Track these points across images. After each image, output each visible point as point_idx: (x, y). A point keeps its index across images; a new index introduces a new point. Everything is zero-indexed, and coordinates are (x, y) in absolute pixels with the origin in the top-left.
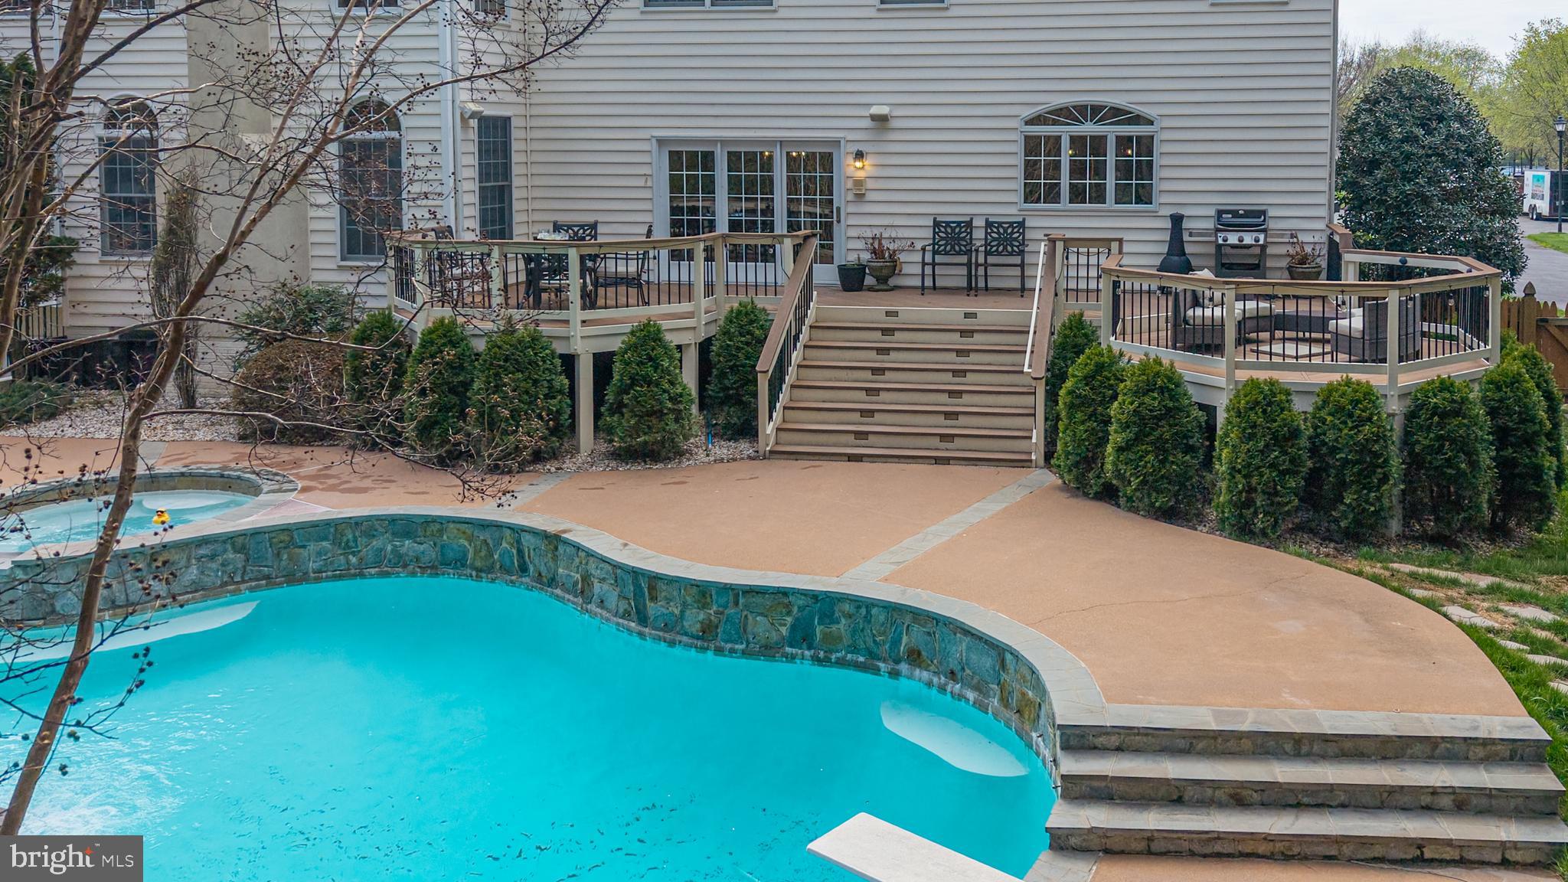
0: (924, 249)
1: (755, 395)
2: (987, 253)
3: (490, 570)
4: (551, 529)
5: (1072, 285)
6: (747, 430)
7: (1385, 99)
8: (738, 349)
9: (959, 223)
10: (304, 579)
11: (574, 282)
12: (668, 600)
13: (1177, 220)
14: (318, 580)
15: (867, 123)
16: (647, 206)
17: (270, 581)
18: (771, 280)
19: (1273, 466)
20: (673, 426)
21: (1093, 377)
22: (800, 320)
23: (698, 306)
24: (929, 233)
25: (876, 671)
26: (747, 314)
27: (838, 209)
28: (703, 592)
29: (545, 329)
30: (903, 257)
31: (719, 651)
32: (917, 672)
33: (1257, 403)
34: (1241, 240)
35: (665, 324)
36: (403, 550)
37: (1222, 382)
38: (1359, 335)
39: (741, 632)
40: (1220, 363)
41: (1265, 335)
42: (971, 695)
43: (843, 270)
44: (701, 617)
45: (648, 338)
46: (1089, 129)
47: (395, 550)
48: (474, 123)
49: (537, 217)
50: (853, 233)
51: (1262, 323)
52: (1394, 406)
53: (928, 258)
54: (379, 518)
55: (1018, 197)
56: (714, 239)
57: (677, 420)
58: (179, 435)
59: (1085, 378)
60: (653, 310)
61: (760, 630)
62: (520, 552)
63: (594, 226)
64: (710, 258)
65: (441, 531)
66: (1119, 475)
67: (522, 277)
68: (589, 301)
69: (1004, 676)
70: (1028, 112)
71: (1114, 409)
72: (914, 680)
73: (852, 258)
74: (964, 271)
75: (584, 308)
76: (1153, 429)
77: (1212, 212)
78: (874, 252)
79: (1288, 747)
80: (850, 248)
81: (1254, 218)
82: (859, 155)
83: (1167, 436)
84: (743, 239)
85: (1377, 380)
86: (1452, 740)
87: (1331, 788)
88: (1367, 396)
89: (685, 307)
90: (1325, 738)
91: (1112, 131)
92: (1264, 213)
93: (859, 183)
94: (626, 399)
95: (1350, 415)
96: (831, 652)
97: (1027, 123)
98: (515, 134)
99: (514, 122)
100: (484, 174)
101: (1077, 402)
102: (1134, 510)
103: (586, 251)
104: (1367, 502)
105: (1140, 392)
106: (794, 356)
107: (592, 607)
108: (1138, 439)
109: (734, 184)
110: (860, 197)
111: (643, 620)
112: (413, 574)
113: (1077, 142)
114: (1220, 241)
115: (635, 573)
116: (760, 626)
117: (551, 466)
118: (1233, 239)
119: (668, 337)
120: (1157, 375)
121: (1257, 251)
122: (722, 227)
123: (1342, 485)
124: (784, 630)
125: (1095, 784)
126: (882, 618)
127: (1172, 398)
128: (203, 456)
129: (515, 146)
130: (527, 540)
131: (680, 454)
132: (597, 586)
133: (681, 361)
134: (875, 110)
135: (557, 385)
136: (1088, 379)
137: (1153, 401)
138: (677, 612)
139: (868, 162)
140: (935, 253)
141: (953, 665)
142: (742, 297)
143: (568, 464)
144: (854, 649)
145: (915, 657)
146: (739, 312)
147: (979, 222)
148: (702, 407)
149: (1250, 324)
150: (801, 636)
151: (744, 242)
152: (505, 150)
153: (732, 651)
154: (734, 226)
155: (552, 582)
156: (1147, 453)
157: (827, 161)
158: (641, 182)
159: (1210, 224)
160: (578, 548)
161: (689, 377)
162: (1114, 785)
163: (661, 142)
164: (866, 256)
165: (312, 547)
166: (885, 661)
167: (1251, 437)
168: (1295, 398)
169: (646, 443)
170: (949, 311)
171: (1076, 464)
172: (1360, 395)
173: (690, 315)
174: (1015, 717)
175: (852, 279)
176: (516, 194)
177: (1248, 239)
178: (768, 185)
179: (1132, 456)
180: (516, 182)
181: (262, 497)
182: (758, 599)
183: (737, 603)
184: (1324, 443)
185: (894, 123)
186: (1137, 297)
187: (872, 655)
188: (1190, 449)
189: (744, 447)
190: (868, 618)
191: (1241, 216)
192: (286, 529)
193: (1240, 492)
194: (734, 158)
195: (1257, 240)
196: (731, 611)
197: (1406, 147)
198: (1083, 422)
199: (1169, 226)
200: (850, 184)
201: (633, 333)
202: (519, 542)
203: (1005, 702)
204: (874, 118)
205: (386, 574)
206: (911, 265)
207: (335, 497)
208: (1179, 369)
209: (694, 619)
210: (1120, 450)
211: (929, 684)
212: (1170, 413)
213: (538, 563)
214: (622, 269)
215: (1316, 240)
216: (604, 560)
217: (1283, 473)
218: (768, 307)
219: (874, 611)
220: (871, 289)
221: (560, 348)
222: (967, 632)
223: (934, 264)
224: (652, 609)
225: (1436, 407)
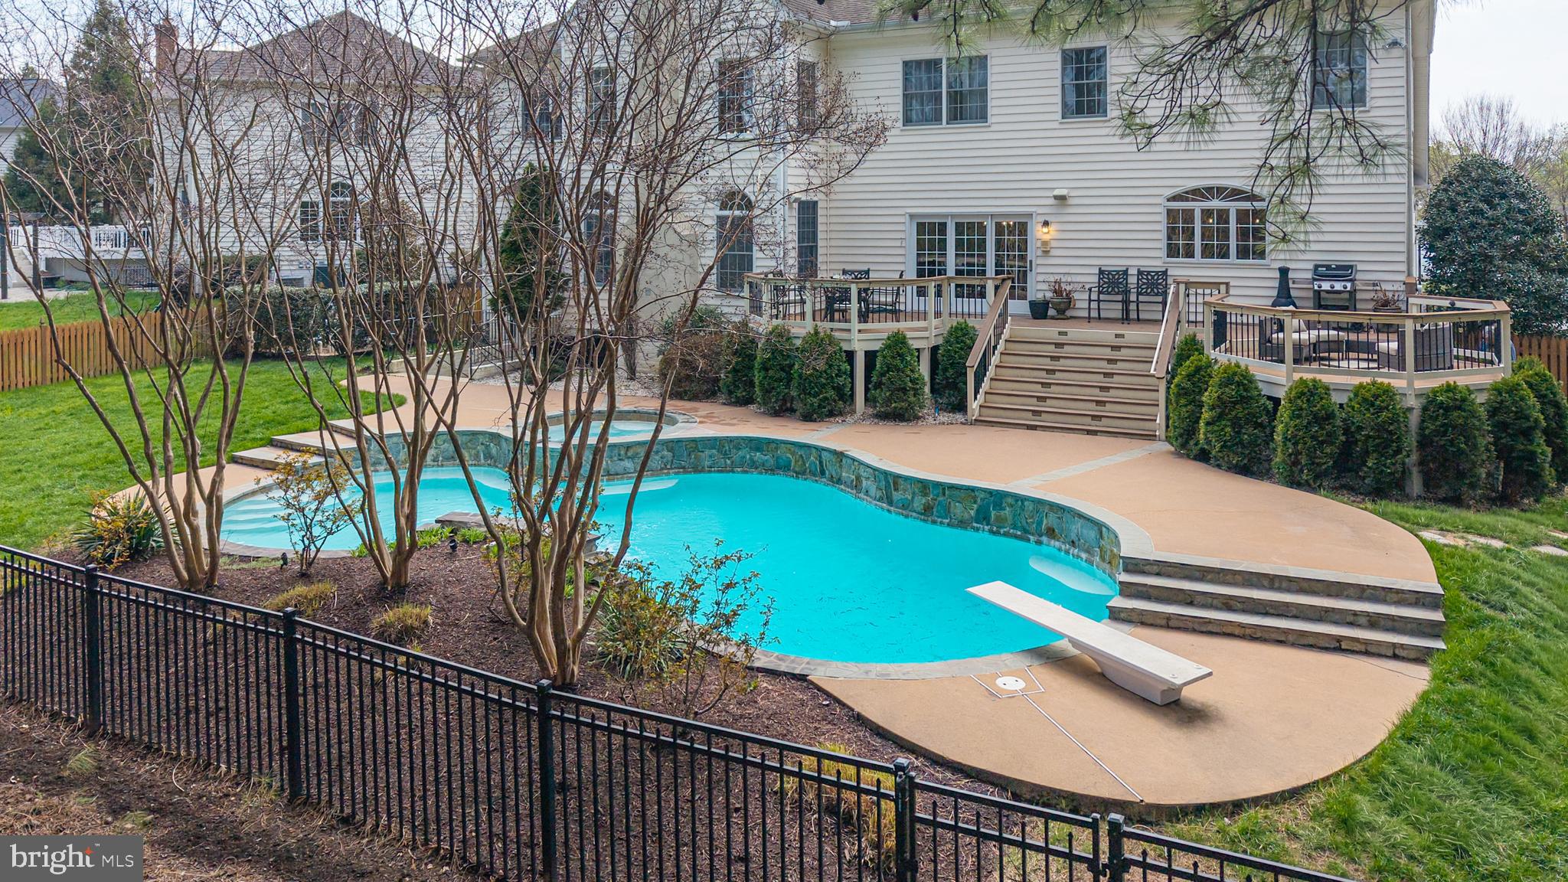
0: (1090, 290)
1: (966, 384)
2: (1139, 294)
3: (804, 473)
4: (839, 449)
5: (1192, 318)
6: (961, 407)
7: (1458, 181)
8: (956, 352)
9: (1118, 272)
10: (702, 471)
11: (854, 306)
12: (905, 491)
13: (1284, 272)
14: (710, 472)
15: (1052, 201)
16: (901, 259)
17: (685, 470)
18: (979, 310)
19: (1313, 437)
20: (912, 399)
21: (1193, 376)
22: (998, 336)
23: (931, 325)
24: (1095, 279)
25: (1028, 540)
26: (962, 329)
27: (1031, 261)
28: (924, 486)
29: (837, 334)
30: (1076, 296)
31: (934, 522)
32: (1052, 542)
33: (1304, 394)
34: (1332, 287)
35: (909, 335)
36: (756, 459)
37: (1283, 380)
38: (1394, 353)
39: (947, 512)
40: (1282, 368)
41: (1334, 355)
42: (1084, 555)
43: (1033, 304)
44: (924, 501)
45: (897, 342)
46: (1216, 204)
47: (751, 459)
48: (795, 205)
49: (833, 266)
50: (1041, 278)
51: (1333, 346)
52: (1412, 402)
53: (1094, 296)
54: (743, 438)
55: (1163, 253)
56: (942, 280)
57: (915, 396)
58: (628, 392)
59: (1188, 376)
60: (902, 325)
61: (958, 511)
62: (821, 463)
63: (867, 272)
64: (939, 294)
65: (777, 448)
66: (1208, 442)
67: (823, 307)
68: (863, 317)
69: (1102, 542)
70: (1170, 192)
71: (1205, 398)
72: (1051, 546)
73: (1040, 296)
74: (1119, 306)
75: (860, 322)
76: (1230, 410)
77: (1310, 266)
78: (1055, 291)
79: (1266, 583)
80: (1038, 288)
81: (1344, 271)
82: (1046, 224)
83: (1240, 415)
84: (965, 281)
85: (1398, 383)
86: (1375, 588)
87: (1287, 604)
88: (1388, 392)
89: (922, 324)
90: (1289, 579)
91: (1233, 206)
92: (1351, 267)
93: (1045, 243)
94: (884, 379)
95: (1373, 405)
96: (1001, 528)
97: (1168, 200)
98: (820, 211)
99: (820, 205)
100: (802, 238)
101: (1182, 392)
102: (1219, 466)
103: (863, 286)
104: (1384, 465)
105: (1224, 384)
106: (993, 360)
107: (862, 495)
108: (1220, 417)
109: (959, 244)
110: (1046, 253)
111: (890, 503)
112: (761, 473)
113: (1207, 213)
114: (1316, 288)
115: (886, 473)
116: (958, 509)
117: (839, 419)
118: (1326, 286)
119: (910, 342)
120: (1235, 374)
121: (1346, 296)
122: (951, 272)
123: (1366, 453)
124: (972, 513)
125: (1140, 589)
126: (1031, 508)
127: (1246, 390)
128: (643, 403)
129: (820, 220)
130: (824, 454)
131: (919, 418)
132: (864, 482)
133: (918, 357)
134: (1057, 192)
135: (842, 368)
136: (1190, 377)
137: (1231, 391)
138: (910, 498)
139: (1052, 228)
140: (1100, 293)
141: (1073, 537)
142: (960, 319)
143: (849, 419)
144: (1015, 527)
145: (1051, 533)
146: (956, 328)
147: (1133, 271)
148: (933, 391)
149: (1323, 346)
150: (983, 517)
151: (965, 283)
152: (814, 223)
153: (941, 523)
154: (959, 272)
155: (839, 481)
156: (1226, 426)
157: (1022, 228)
158: (898, 244)
159: (1309, 275)
160: (854, 460)
161: (924, 369)
162: (1150, 590)
163: (912, 216)
164: (1049, 295)
165: (707, 452)
166: (1033, 535)
167: (1299, 417)
168: (1333, 393)
169: (895, 408)
170: (1105, 333)
171: (1181, 435)
172: (1380, 392)
173: (925, 329)
174: (1108, 566)
175: (1039, 311)
176: (820, 251)
177: (1338, 286)
178: (982, 244)
179: (1216, 428)
180: (820, 243)
181: (679, 425)
182: (957, 493)
183: (944, 494)
184: (1353, 423)
185: (1071, 201)
186: (1239, 327)
187: (1025, 531)
188: (1258, 425)
189: (959, 417)
190: (1022, 508)
191: (1334, 269)
192: (694, 440)
193: (1290, 455)
194: (959, 228)
195: (1345, 287)
196: (941, 498)
197: (1472, 218)
198: (1186, 406)
199: (1278, 275)
200: (1039, 244)
201: (889, 338)
202: (820, 457)
203: (1103, 559)
204: (1056, 197)
205: (746, 472)
206: (1081, 300)
207: (718, 427)
208: (1252, 371)
209: (919, 502)
210: (1208, 424)
211: (1060, 549)
212: (1244, 400)
213: (831, 469)
214: (883, 299)
215: (1395, 288)
216: (869, 466)
217: (1322, 443)
218: (977, 327)
219: (1026, 503)
220: (1053, 318)
221: (845, 347)
222: (1081, 516)
223: (1099, 301)
224: (896, 496)
225: (1442, 403)
